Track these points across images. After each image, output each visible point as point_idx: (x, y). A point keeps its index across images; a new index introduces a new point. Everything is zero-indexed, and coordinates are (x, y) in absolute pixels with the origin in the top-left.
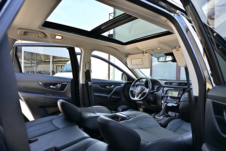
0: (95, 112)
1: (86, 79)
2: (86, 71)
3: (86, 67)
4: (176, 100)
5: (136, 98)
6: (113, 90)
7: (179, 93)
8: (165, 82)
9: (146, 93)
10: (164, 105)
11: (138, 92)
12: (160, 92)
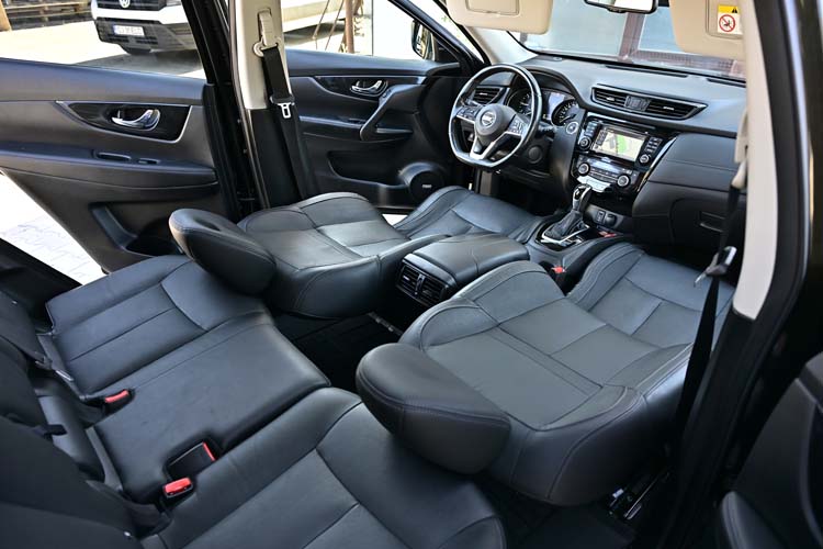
0: (317, 222)
1: (269, 91)
2: (261, 54)
3: (261, 36)
4: (628, 172)
5: (474, 157)
6: (377, 99)
7: (643, 147)
8: (596, 89)
9: (518, 139)
10: (580, 195)
11: (483, 131)
12: (571, 131)
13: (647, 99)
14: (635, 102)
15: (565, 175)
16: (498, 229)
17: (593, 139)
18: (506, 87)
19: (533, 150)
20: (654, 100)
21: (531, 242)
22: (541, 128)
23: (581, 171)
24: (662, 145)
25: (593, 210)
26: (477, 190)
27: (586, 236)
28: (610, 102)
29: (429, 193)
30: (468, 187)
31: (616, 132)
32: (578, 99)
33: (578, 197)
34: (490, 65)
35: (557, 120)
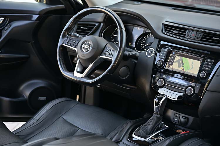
4: (193, 84)
5: (77, 75)
7: (201, 66)
8: (165, 25)
9: (110, 62)
10: (159, 102)
11: (83, 55)
12: (150, 55)
13: (201, 32)
14: (192, 34)
15: (147, 87)
16: (98, 131)
17: (166, 61)
18: (100, 23)
19: (122, 69)
20: (205, 33)
21: (124, 141)
22: (127, 53)
23: (159, 84)
24: (215, 64)
25: (171, 113)
26: (82, 101)
27: (166, 134)
28: (175, 34)
29: (43, 104)
30: (76, 99)
31: (182, 56)
32: (153, 32)
33: (157, 104)
34: (88, 7)
35: (139, 47)
